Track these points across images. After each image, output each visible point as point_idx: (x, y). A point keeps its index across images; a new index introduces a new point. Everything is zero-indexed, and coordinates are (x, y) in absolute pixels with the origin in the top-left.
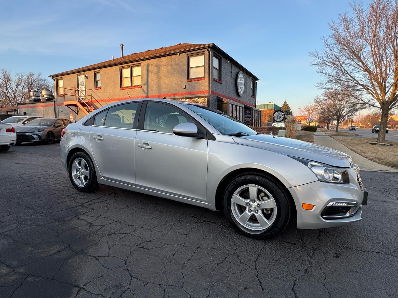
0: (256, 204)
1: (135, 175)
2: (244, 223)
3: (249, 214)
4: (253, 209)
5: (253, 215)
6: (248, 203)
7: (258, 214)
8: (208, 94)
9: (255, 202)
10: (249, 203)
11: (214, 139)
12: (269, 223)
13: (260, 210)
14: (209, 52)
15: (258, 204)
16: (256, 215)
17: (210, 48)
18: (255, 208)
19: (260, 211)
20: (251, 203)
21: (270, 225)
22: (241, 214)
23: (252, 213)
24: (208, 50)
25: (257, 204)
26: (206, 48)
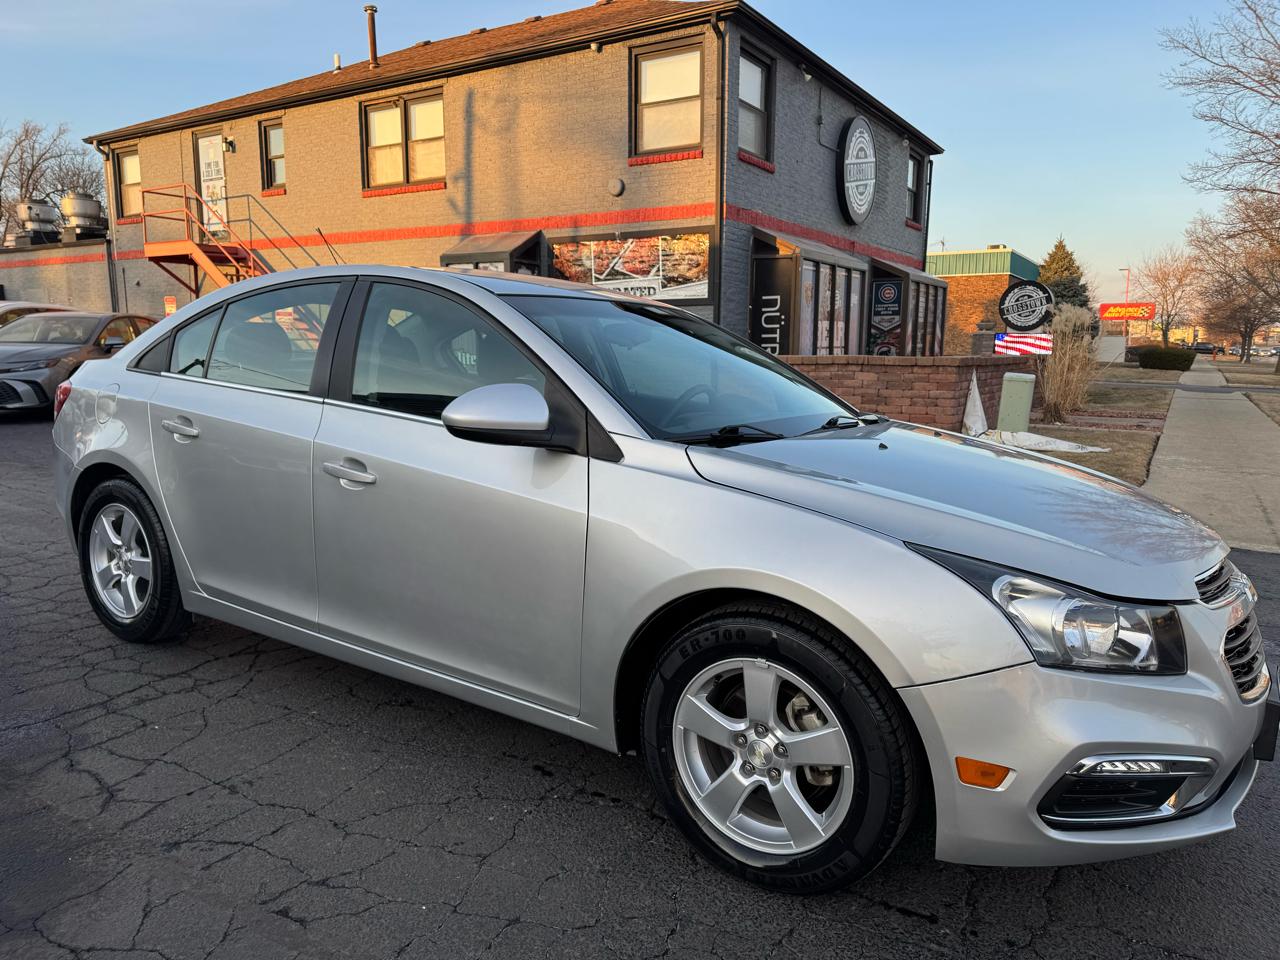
0: (770, 741)
1: (314, 587)
2: (724, 816)
3: (746, 782)
4: (757, 762)
5: (760, 789)
6: (742, 734)
7: (777, 786)
8: (711, 220)
9: (770, 735)
10: (745, 737)
11: (614, 455)
12: (822, 827)
13: (788, 769)
14: (720, 35)
15: (781, 744)
16: (771, 788)
17: (724, 19)
18: (767, 757)
19: (787, 775)
20: (752, 736)
21: (825, 836)
22: (713, 778)
23: (756, 777)
24: (716, 28)
25: (777, 742)
26: (708, 21)
